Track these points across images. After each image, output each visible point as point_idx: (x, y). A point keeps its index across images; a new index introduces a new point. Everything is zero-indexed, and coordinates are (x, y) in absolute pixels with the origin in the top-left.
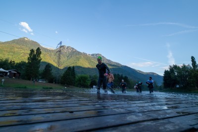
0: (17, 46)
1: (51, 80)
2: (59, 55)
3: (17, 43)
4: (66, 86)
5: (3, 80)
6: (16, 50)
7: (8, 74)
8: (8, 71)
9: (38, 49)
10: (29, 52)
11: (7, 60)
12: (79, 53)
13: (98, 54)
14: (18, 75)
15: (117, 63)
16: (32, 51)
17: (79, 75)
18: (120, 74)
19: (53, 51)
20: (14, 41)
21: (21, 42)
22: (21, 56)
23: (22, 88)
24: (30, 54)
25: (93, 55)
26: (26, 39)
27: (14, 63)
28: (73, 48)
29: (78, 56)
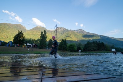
2: (56, 33)
4: (62, 51)
5: (29, 49)
7: (31, 46)
9: (45, 31)
10: (41, 33)
11: (30, 39)
14: (36, 46)
15: (94, 34)
16: (42, 32)
17: (69, 44)
18: (98, 41)
23: (38, 53)
24: (41, 35)
27: (35, 40)
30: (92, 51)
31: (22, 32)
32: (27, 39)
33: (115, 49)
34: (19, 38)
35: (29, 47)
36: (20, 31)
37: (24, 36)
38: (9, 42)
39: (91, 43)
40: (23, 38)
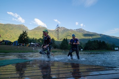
0: (37, 31)
1: (55, 47)
2: (58, 32)
3: (37, 30)
4: (64, 50)
5: (33, 49)
6: (37, 33)
8: (35, 44)
11: (33, 39)
12: (68, 30)
13: (80, 29)
15: (94, 33)
19: (53, 31)
20: (35, 29)
21: (38, 28)
22: (39, 36)
25: (77, 30)
26: (40, 27)
27: (37, 40)
28: (64, 28)
29: (67, 32)
30: (93, 49)
31: (26, 32)
32: (30, 39)
33: (118, 48)
34: (24, 38)
35: (33, 47)
36: (25, 32)
37: (28, 36)
38: (14, 42)
39: (92, 42)
40: (27, 37)
